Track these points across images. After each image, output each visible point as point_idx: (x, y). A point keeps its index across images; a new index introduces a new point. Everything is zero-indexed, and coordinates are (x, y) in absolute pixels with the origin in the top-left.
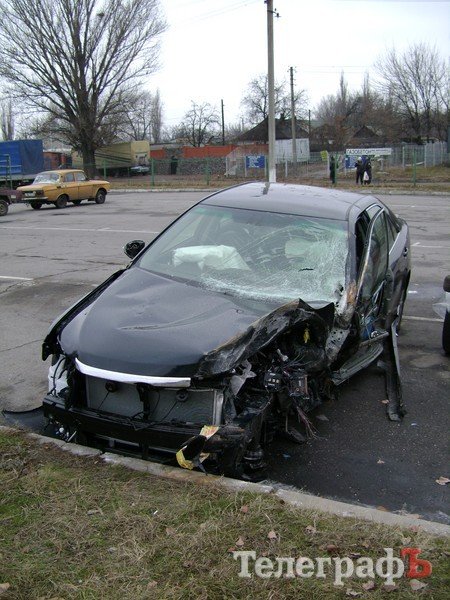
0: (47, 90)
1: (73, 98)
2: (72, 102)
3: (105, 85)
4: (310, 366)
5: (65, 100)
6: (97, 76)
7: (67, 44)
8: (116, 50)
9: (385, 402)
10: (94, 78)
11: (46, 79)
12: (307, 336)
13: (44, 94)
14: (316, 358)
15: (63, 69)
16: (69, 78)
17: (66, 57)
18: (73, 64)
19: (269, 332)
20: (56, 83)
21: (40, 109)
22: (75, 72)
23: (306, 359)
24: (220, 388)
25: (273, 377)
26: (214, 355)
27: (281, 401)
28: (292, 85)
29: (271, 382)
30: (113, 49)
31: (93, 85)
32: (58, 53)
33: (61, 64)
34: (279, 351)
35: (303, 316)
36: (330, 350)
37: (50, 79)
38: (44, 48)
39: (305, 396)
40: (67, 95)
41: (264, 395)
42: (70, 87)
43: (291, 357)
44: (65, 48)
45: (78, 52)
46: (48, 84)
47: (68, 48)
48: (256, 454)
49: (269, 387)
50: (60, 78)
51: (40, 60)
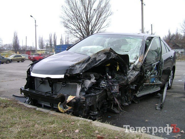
0: (78, 31)
1: (85, 34)
2: (85, 35)
3: (95, 30)
4: (121, 83)
5: (83, 35)
6: (92, 27)
7: (84, 18)
8: (98, 20)
9: (156, 105)
10: (92, 28)
11: (78, 28)
12: (118, 68)
13: (77, 33)
14: (124, 80)
15: (83, 25)
16: (84, 28)
17: (83, 22)
18: (86, 24)
19: (97, 60)
20: (80, 29)
21: (76, 37)
22: (86, 26)
23: (119, 79)
24: (79, 83)
25: (104, 84)
26: (73, 66)
27: (108, 95)
28: (152, 30)
29: (103, 85)
30: (97, 19)
31: (91, 30)
32: (81, 20)
33: (82, 24)
34: (107, 74)
35: (113, 56)
36: (130, 77)
37: (79, 28)
38: (77, 19)
39: (117, 93)
40: (83, 33)
41: (99, 90)
42: (84, 30)
43: (113, 78)
44: (83, 19)
45: (87, 20)
46: (78, 30)
47: (85, 20)
48: (94, 113)
49: (102, 87)
50: (82, 28)
51: (76, 23)
